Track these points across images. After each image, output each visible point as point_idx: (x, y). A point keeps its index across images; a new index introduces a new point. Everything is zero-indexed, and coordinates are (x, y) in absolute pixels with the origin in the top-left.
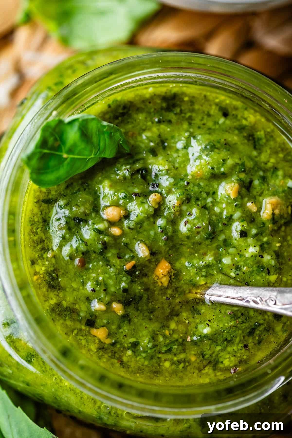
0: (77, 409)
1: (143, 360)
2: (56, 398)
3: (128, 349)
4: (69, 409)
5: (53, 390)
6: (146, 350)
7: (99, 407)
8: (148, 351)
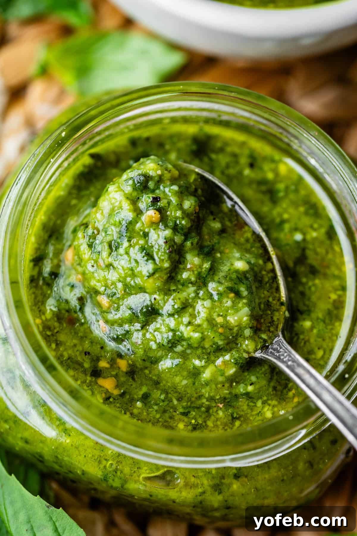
0: (80, 468)
1: (154, 413)
2: (57, 457)
3: (138, 401)
4: (71, 470)
5: (53, 447)
6: (158, 402)
7: (105, 467)
8: (159, 404)
